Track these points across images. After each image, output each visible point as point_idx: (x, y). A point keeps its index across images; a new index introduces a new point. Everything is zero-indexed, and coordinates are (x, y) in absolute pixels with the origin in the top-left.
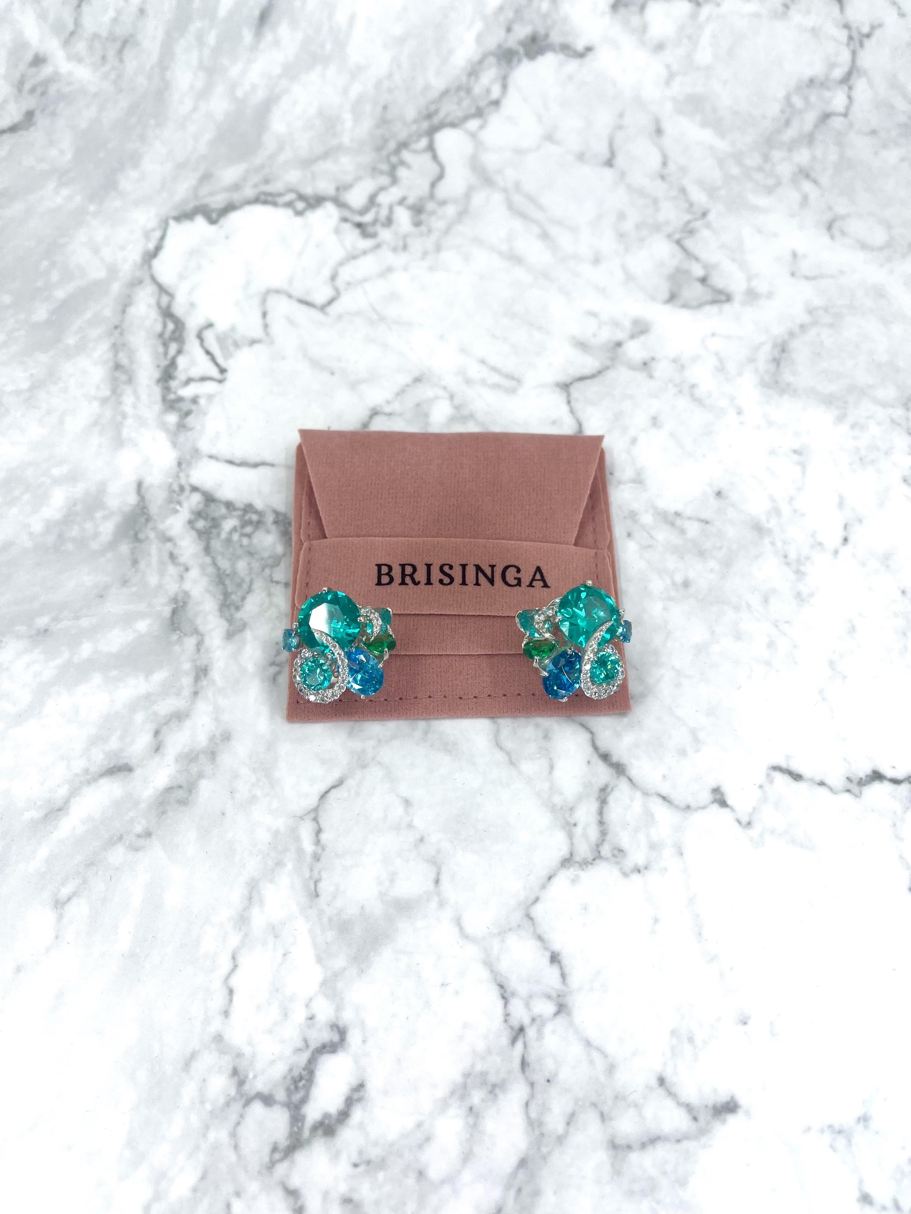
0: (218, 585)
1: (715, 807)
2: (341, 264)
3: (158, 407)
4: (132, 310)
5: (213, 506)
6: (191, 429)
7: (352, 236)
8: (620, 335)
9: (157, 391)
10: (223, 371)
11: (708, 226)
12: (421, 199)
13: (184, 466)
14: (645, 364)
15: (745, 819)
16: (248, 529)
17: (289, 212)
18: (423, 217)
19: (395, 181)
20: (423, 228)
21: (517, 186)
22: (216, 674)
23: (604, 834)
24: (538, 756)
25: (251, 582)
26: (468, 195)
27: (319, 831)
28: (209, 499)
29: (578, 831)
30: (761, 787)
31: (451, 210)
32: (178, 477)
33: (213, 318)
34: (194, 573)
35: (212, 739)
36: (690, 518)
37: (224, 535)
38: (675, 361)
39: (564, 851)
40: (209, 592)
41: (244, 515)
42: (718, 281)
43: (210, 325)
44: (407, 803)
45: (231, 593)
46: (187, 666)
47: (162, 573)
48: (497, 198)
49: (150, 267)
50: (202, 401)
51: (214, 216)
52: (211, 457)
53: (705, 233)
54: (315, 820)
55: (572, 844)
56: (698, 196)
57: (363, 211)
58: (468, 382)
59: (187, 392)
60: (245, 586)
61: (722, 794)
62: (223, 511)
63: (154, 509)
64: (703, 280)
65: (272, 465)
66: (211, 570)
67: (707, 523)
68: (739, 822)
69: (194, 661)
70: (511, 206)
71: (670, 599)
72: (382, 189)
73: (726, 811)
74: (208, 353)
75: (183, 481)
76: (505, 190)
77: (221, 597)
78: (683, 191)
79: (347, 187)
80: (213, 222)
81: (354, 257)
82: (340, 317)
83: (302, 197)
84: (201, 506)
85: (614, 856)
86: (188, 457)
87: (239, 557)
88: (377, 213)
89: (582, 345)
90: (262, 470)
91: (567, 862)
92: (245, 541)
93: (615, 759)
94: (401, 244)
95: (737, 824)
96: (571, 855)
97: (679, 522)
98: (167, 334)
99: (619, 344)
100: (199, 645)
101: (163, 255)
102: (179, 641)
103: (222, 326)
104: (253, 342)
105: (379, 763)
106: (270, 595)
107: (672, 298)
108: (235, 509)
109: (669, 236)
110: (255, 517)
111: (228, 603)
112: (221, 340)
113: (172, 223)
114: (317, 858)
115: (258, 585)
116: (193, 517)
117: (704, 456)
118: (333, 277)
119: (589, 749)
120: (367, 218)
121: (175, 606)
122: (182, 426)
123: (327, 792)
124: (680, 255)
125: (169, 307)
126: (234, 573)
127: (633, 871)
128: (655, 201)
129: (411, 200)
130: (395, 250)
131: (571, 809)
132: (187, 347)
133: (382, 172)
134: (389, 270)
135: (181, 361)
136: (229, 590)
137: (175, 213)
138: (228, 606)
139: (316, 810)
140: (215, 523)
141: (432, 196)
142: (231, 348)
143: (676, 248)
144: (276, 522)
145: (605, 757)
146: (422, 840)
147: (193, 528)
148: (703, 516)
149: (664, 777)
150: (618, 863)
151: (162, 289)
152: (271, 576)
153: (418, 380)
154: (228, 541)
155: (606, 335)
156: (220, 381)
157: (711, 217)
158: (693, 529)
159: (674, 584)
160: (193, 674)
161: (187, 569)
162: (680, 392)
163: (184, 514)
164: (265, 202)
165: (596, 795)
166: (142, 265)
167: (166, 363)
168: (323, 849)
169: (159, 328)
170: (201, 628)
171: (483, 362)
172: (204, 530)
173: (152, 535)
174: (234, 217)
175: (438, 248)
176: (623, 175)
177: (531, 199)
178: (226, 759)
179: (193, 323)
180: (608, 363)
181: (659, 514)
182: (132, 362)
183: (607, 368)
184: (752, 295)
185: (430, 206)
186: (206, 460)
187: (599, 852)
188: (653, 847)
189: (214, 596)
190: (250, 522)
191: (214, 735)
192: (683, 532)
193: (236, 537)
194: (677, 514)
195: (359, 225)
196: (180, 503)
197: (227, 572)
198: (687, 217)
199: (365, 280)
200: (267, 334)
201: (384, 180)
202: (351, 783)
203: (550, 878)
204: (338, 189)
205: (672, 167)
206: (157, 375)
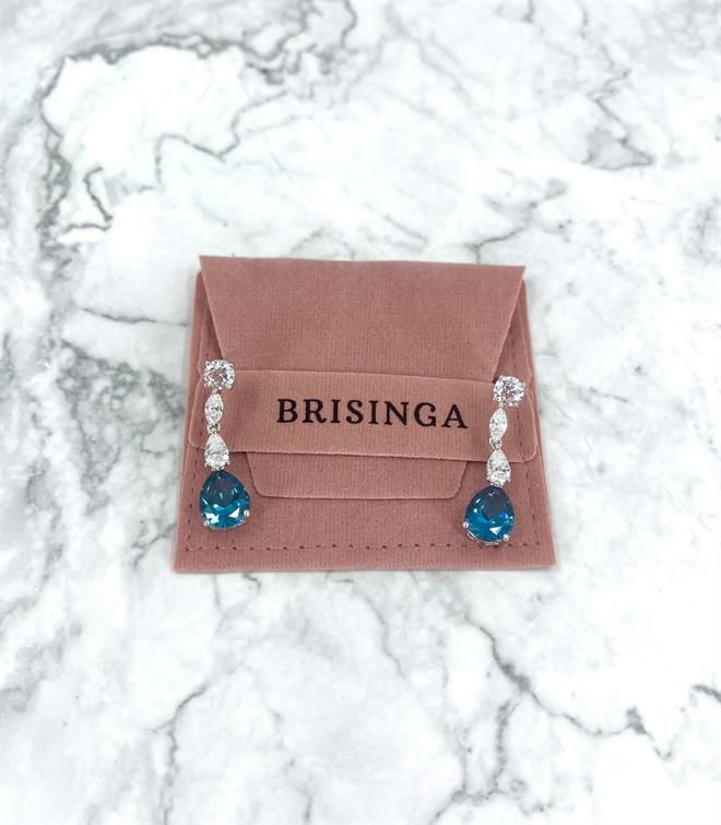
0: (82, 452)
1: (631, 731)
2: (243, 110)
3: (35, 253)
4: (16, 150)
5: (84, 363)
6: (68, 279)
7: (257, 83)
8: (535, 196)
9: (35, 237)
10: (108, 218)
11: (630, 86)
12: (331, 47)
13: (56, 319)
14: (561, 227)
15: (664, 749)
16: (121, 391)
17: (192, 55)
18: (333, 65)
19: (304, 27)
20: (332, 77)
21: (432, 38)
22: (70, 555)
23: (502, 761)
24: (430, 665)
25: (119, 449)
26: (380, 46)
27: (174, 748)
28: (81, 356)
29: (473, 758)
30: (683, 710)
31: (362, 60)
32: (49, 331)
33: (103, 163)
34: (58, 437)
35: (60, 632)
36: (607, 396)
37: (93, 397)
38: (592, 224)
39: (456, 783)
40: (71, 460)
41: (118, 375)
42: (639, 143)
43: (99, 169)
44: (278, 717)
45: (96, 462)
46: (39, 545)
47: (22, 436)
48: (411, 50)
49: (41, 106)
50: (83, 250)
51: (113, 56)
52: (87, 310)
53: (626, 93)
54: (171, 734)
55: (465, 773)
56: (620, 55)
57: (271, 57)
58: (371, 238)
59: (67, 239)
60: (112, 455)
61: (639, 718)
62: (96, 369)
63: (19, 365)
64: (624, 142)
65: (153, 321)
66: (76, 435)
67: (626, 401)
68: (658, 753)
69: (47, 539)
70: (424, 58)
71: (583, 485)
72: (291, 35)
73: (643, 737)
74: (94, 198)
75: (54, 336)
76: (419, 42)
77: (84, 467)
78: (604, 49)
79: (256, 32)
80: (111, 62)
81: (258, 104)
82: (238, 165)
83: (206, 40)
84: (71, 364)
85: (514, 789)
86: (63, 309)
87: (107, 422)
88: (284, 60)
89: (495, 205)
90: (140, 325)
91: (459, 795)
92: (116, 404)
93: (518, 671)
94: (307, 92)
95: (654, 755)
96: (464, 786)
97: (594, 399)
98: (52, 178)
99: (534, 205)
100: (56, 520)
101: (55, 94)
102: (34, 515)
103: (111, 171)
104: (144, 188)
105: (249, 669)
106: (138, 466)
107: (591, 158)
108: (109, 368)
109: (589, 95)
110: (129, 378)
111: (91, 474)
112: (109, 185)
113: (68, 62)
114: (169, 781)
115: (127, 453)
116: (61, 376)
117: (623, 328)
118: (234, 124)
119: (489, 659)
120: (274, 64)
121: (32, 475)
122: (58, 276)
123: (186, 701)
124: (600, 114)
125: (57, 148)
126: (102, 440)
127: (534, 810)
128: (575, 59)
129: (321, 48)
130: (301, 98)
131: (467, 731)
132: (71, 192)
133: (291, 19)
134: (293, 118)
135: (65, 206)
136: (94, 459)
137: (71, 52)
138: (91, 477)
139: (172, 722)
140: (85, 383)
141: (343, 45)
142: (120, 194)
143: (596, 108)
144: (152, 384)
145: (507, 669)
146: (292, 763)
147: (61, 388)
148: (622, 394)
149: (573, 694)
150: (518, 799)
151: (51, 129)
152: (141, 444)
153: (317, 235)
154: (98, 403)
155: (520, 195)
156: (104, 229)
157: (632, 77)
158: (610, 408)
159: (588, 468)
160: (46, 555)
161: (50, 434)
162: (599, 257)
163: (53, 371)
164: (168, 44)
165: (495, 714)
166: (33, 103)
167: (49, 207)
168: (178, 771)
169: (43, 170)
170: (59, 502)
171: (388, 218)
172: (72, 390)
173: (15, 394)
174: (133, 57)
175: (346, 98)
176: (542, 30)
177: (447, 52)
178: (73, 657)
179: (80, 168)
180: (522, 224)
181: (573, 390)
182: (10, 205)
183: (521, 229)
184: (675, 159)
185: (341, 54)
186: (81, 313)
187: (496, 785)
188: (559, 779)
189: (76, 465)
190: (124, 383)
191: (62, 628)
192: (598, 410)
193: (106, 399)
194: (593, 391)
195: (265, 71)
196: (48, 360)
197: (94, 439)
198: (608, 76)
199: (268, 128)
200: (159, 180)
201: (294, 26)
202: (214, 690)
203: (438, 815)
204: (245, 34)
205: (593, 25)
206: (37, 219)
